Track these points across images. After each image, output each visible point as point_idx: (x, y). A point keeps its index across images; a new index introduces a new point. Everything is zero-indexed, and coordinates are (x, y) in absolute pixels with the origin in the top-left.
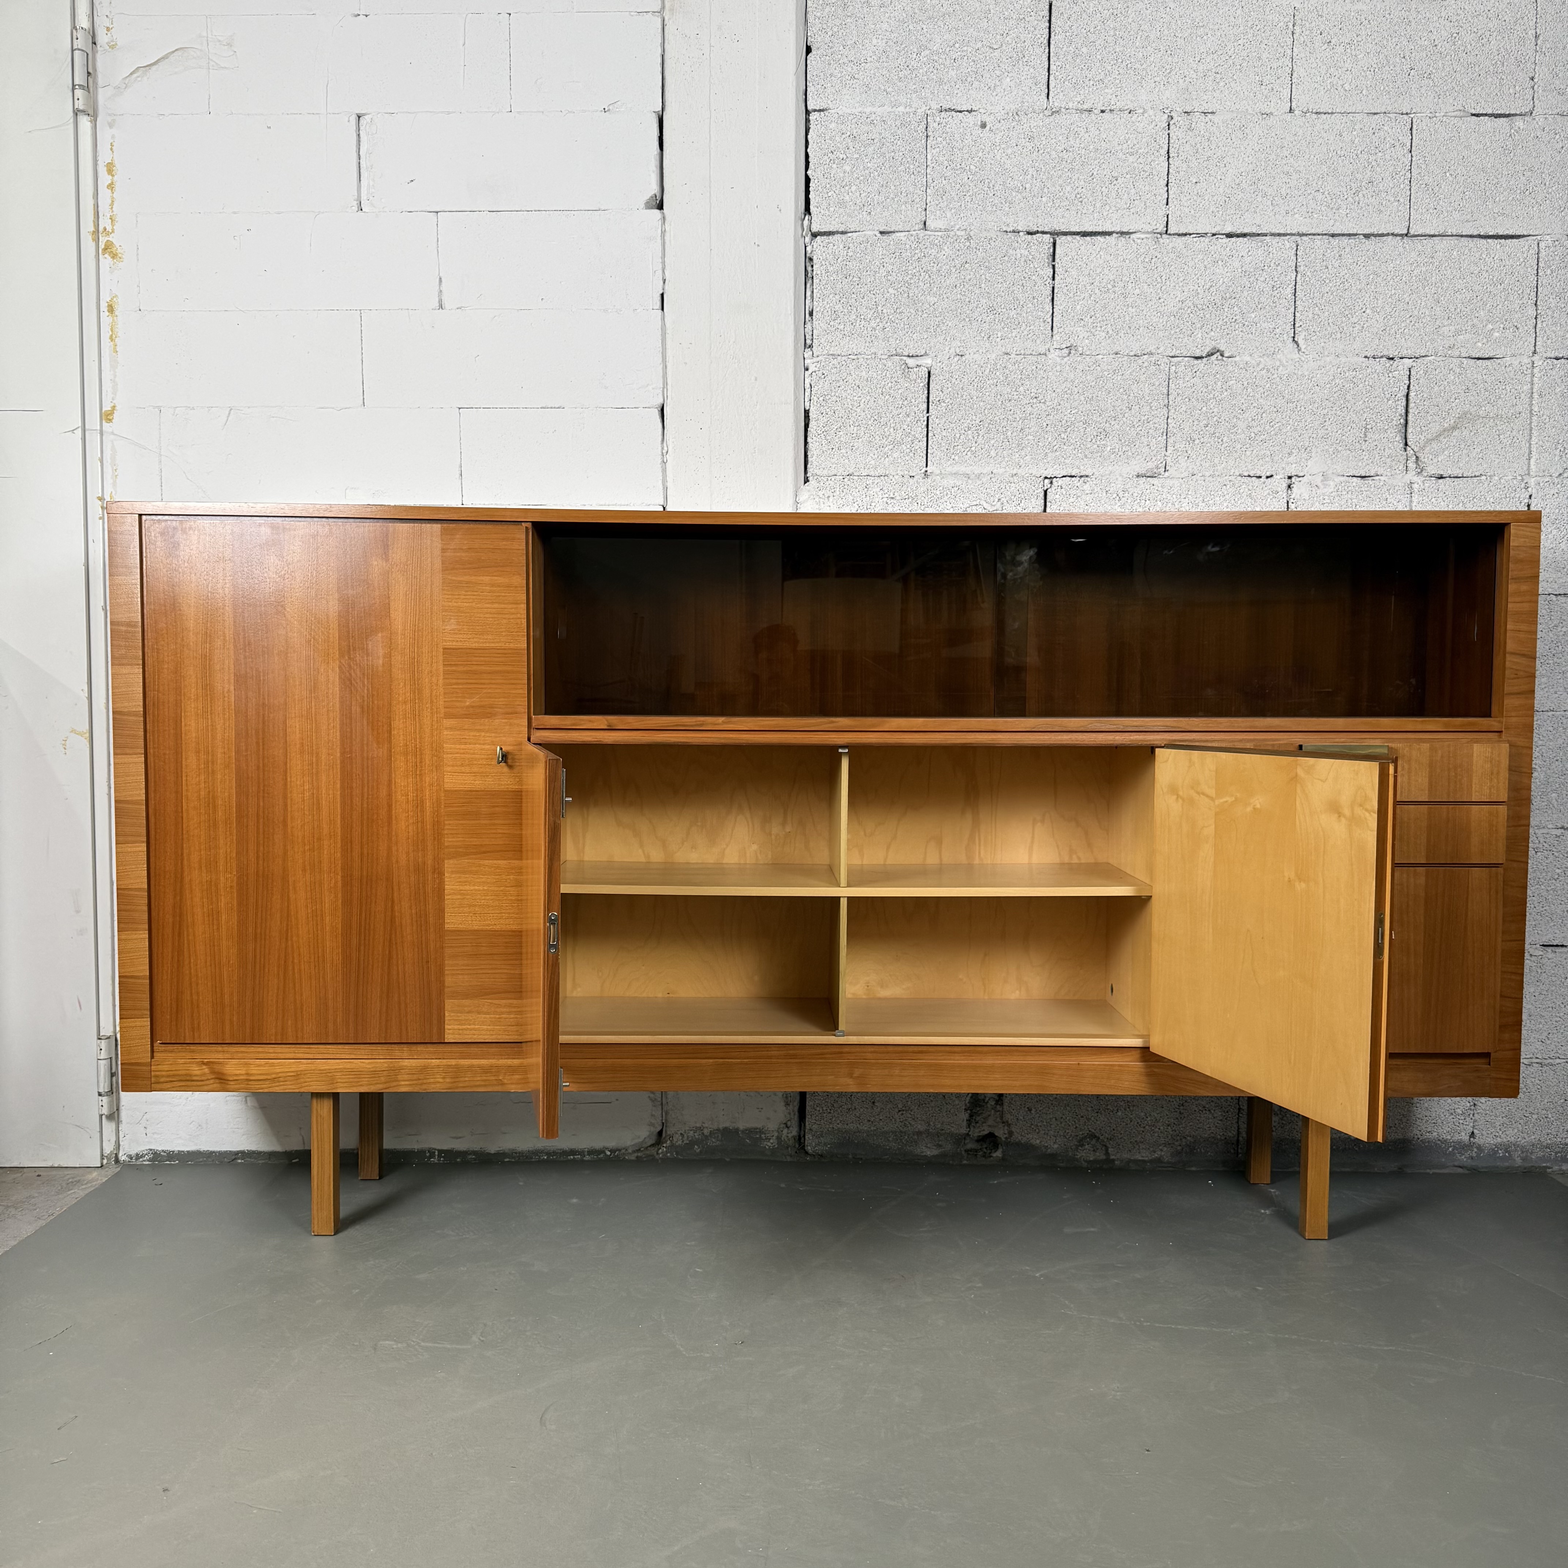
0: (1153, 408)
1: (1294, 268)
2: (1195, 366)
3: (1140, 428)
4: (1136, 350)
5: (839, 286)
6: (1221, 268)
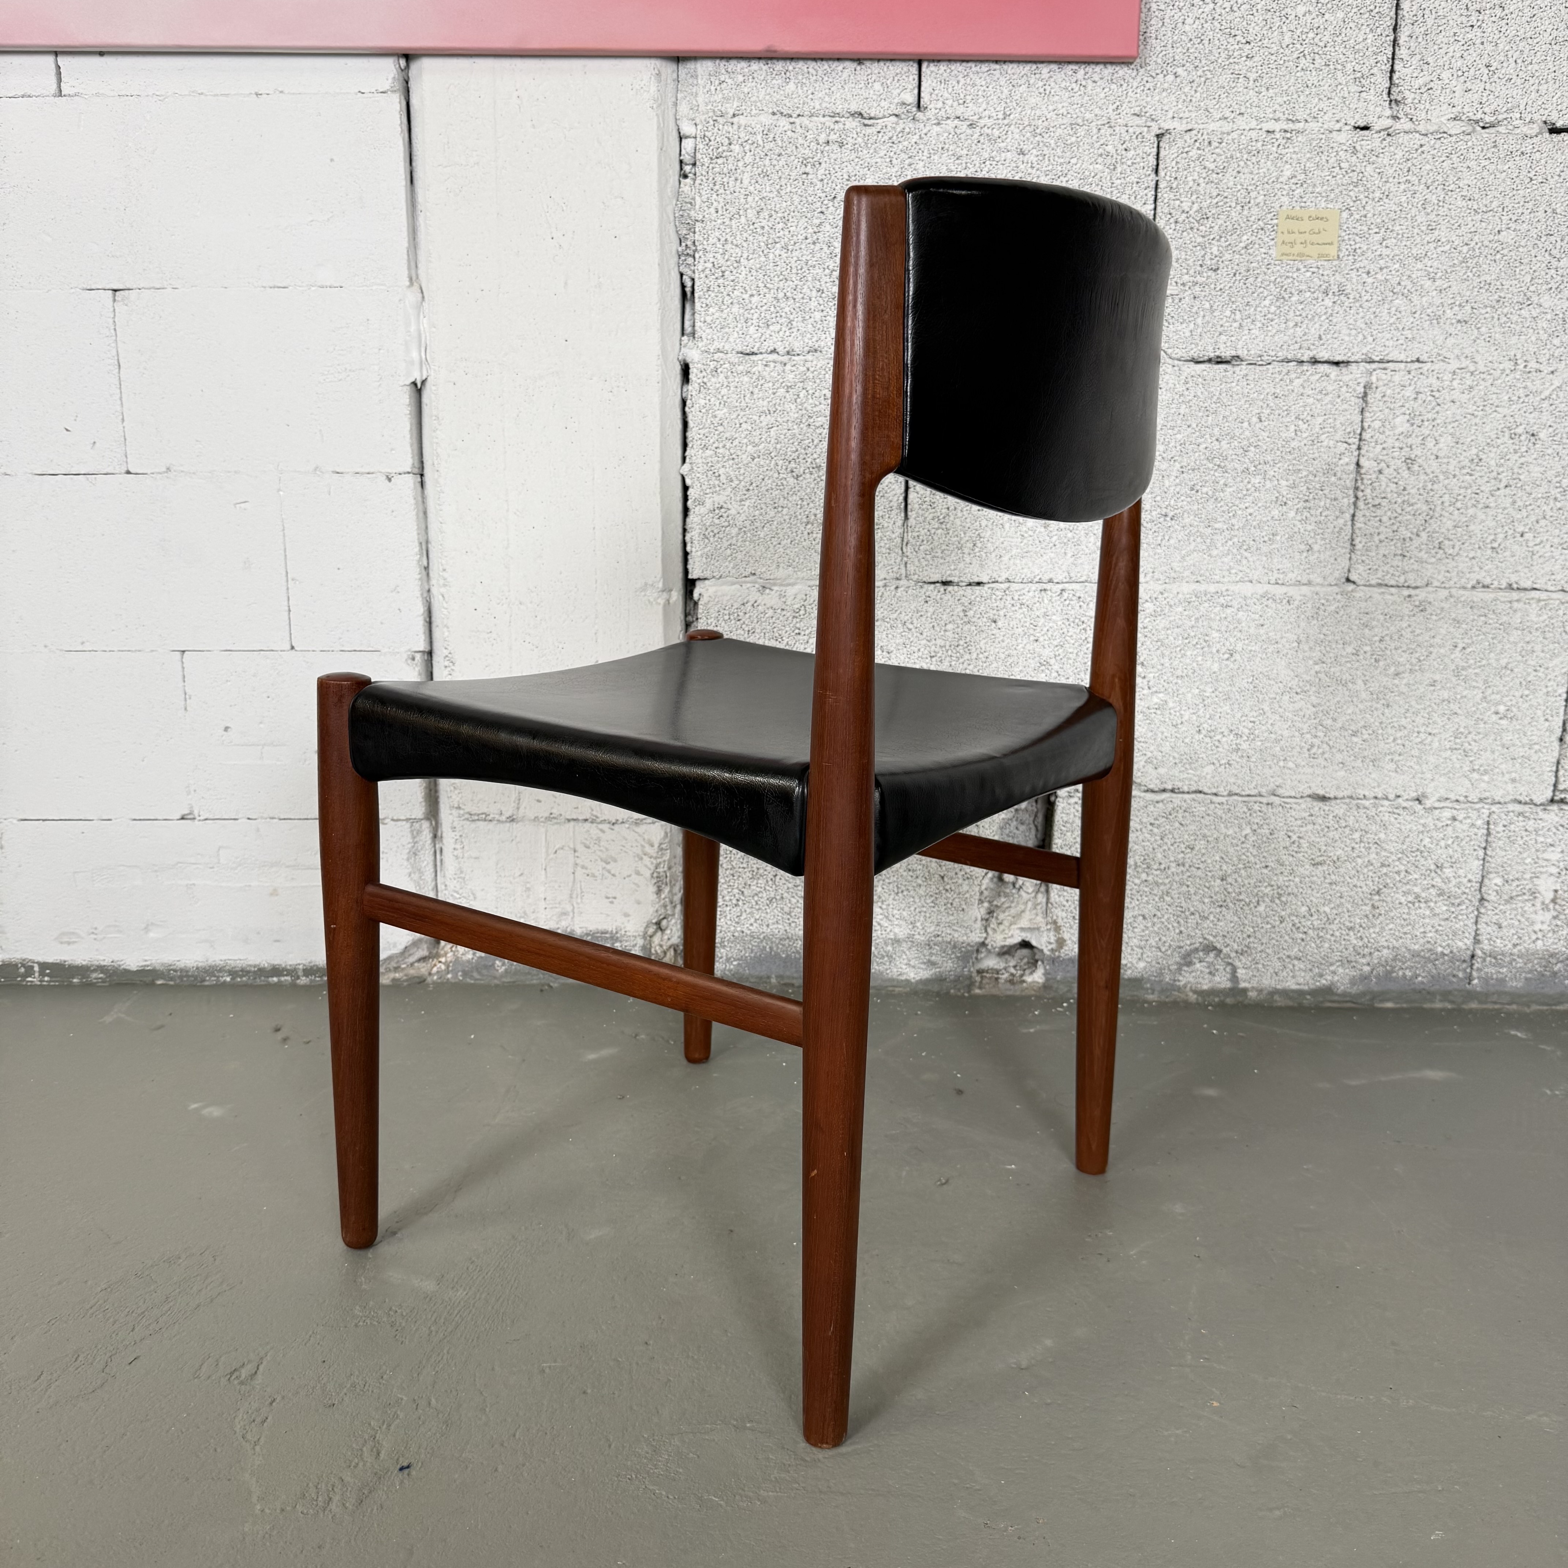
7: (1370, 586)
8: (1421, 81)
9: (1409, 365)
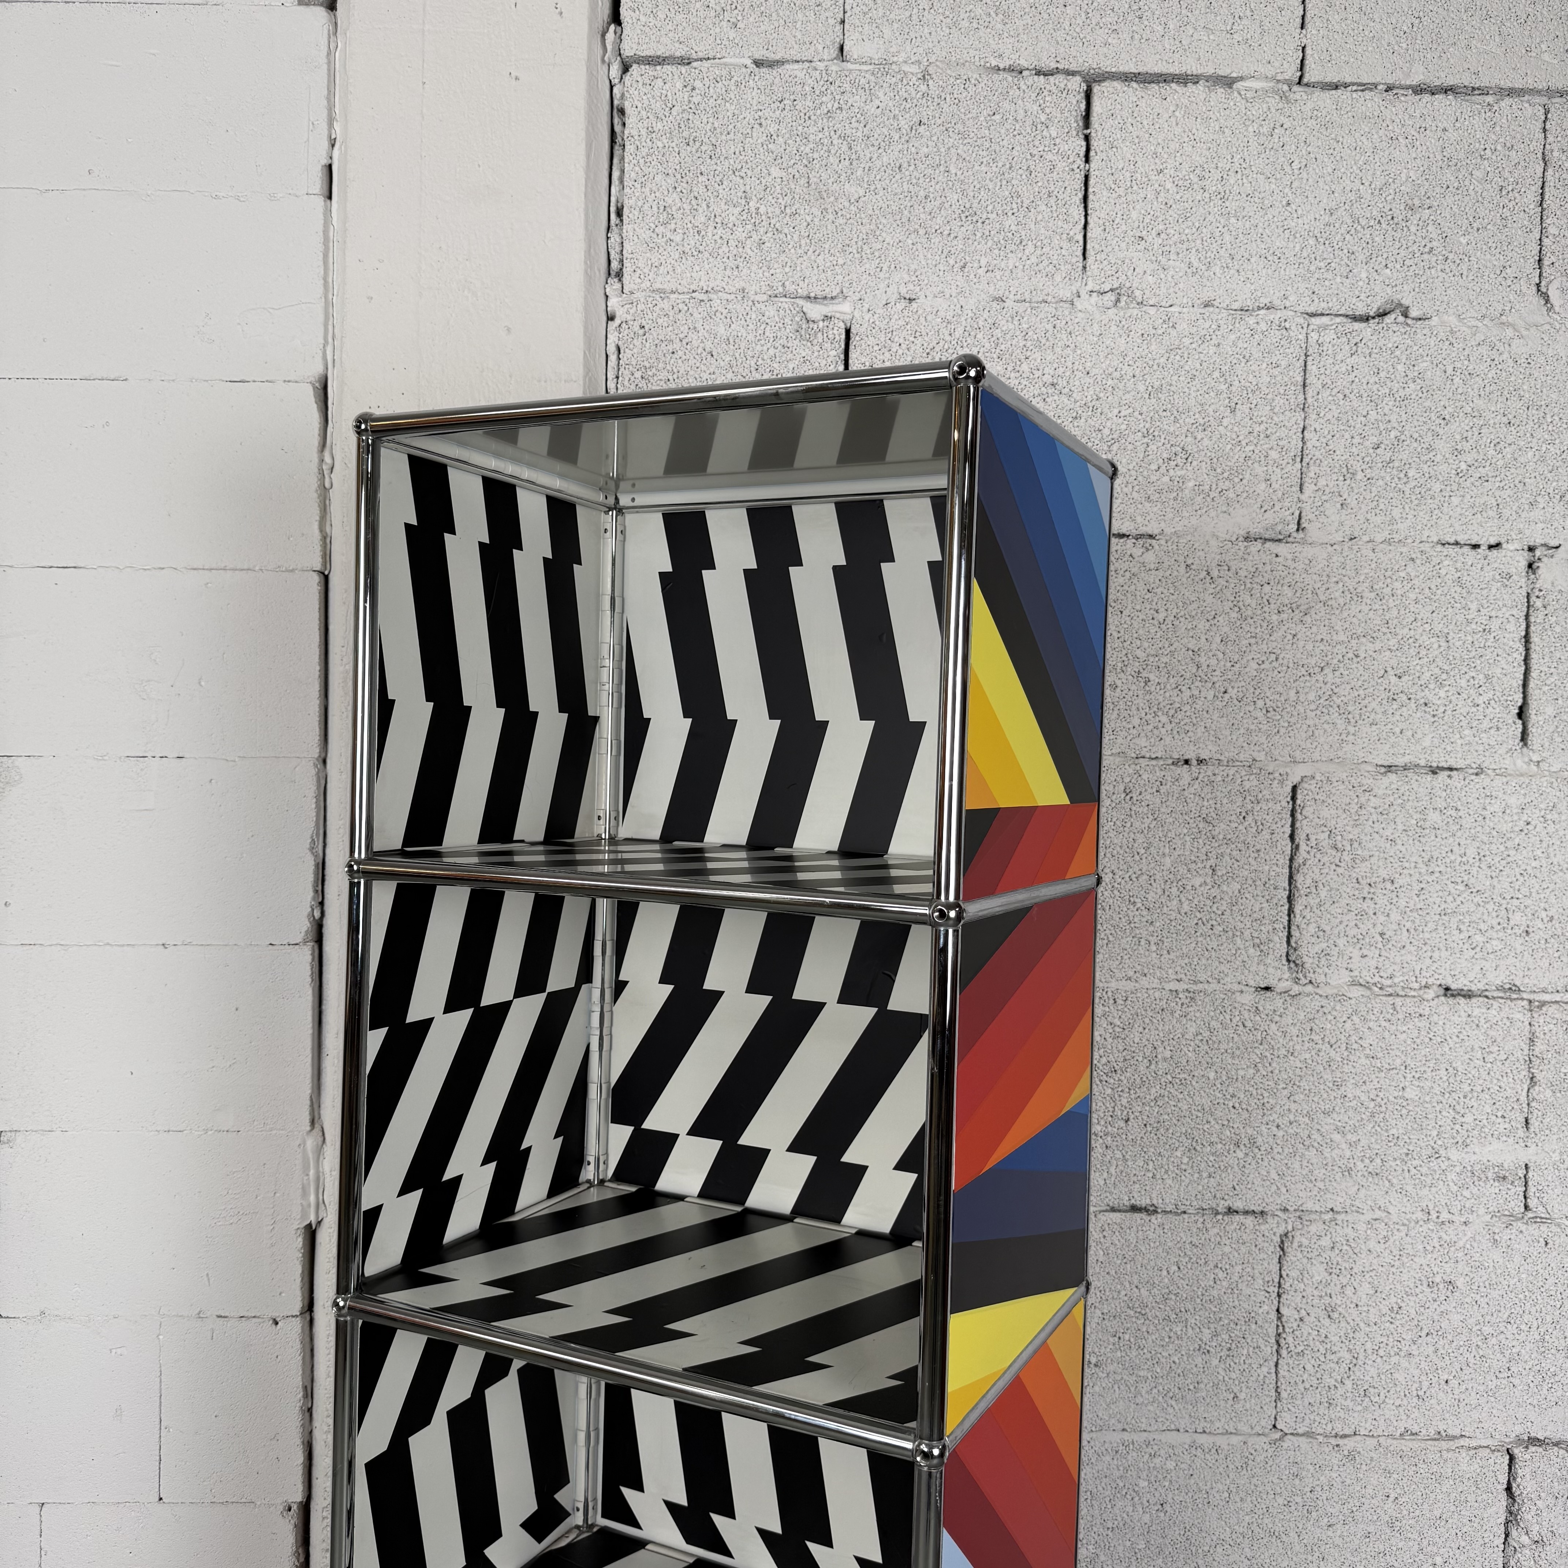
0: (1276, 411)
1: (1540, 155)
2: (1354, 334)
3: (1252, 448)
4: (1244, 298)
5: (674, 160)
6: (1404, 149)
7: (1297, 1434)
8: (1317, 948)
9: (1323, 1216)
